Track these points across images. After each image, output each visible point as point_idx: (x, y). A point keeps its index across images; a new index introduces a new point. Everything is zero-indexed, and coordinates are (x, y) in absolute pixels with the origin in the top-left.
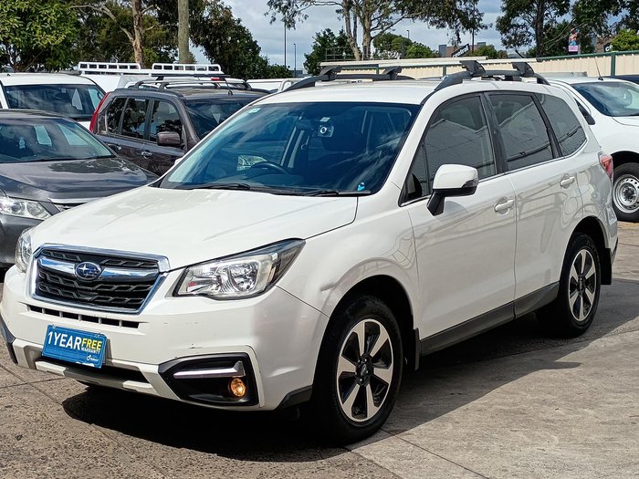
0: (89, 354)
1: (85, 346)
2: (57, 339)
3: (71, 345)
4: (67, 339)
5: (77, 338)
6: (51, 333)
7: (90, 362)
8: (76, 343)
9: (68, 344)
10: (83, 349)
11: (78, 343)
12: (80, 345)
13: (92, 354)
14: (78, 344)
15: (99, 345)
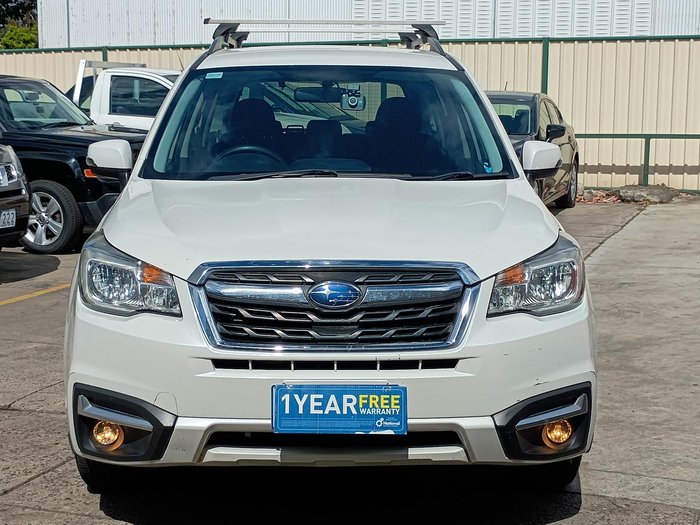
0: (378, 417)
1: (366, 406)
2: (301, 404)
3: (337, 409)
4: (325, 402)
5: (345, 397)
6: (286, 397)
7: (384, 428)
8: (345, 405)
9: (328, 409)
10: (363, 411)
11: (350, 403)
12: (357, 407)
13: (385, 417)
14: (351, 405)
15: (393, 402)
